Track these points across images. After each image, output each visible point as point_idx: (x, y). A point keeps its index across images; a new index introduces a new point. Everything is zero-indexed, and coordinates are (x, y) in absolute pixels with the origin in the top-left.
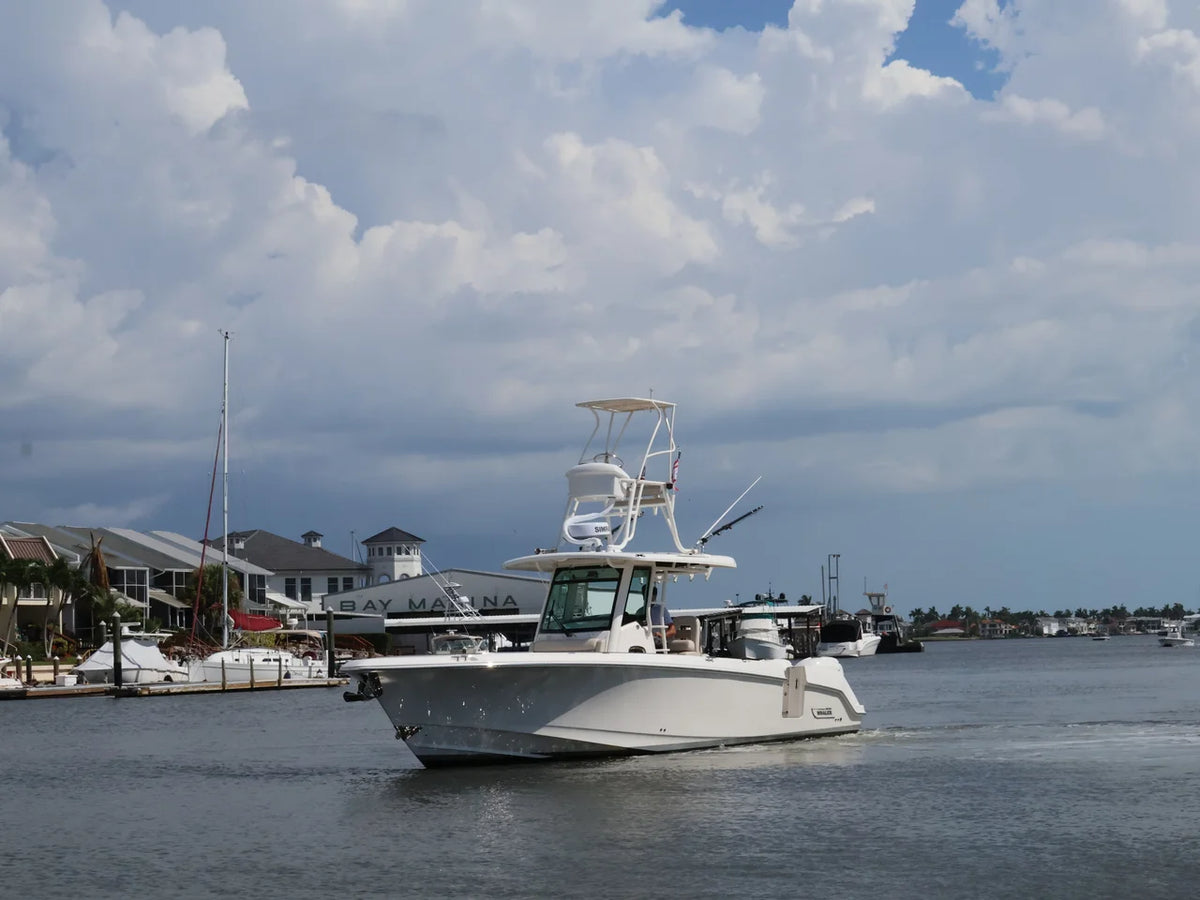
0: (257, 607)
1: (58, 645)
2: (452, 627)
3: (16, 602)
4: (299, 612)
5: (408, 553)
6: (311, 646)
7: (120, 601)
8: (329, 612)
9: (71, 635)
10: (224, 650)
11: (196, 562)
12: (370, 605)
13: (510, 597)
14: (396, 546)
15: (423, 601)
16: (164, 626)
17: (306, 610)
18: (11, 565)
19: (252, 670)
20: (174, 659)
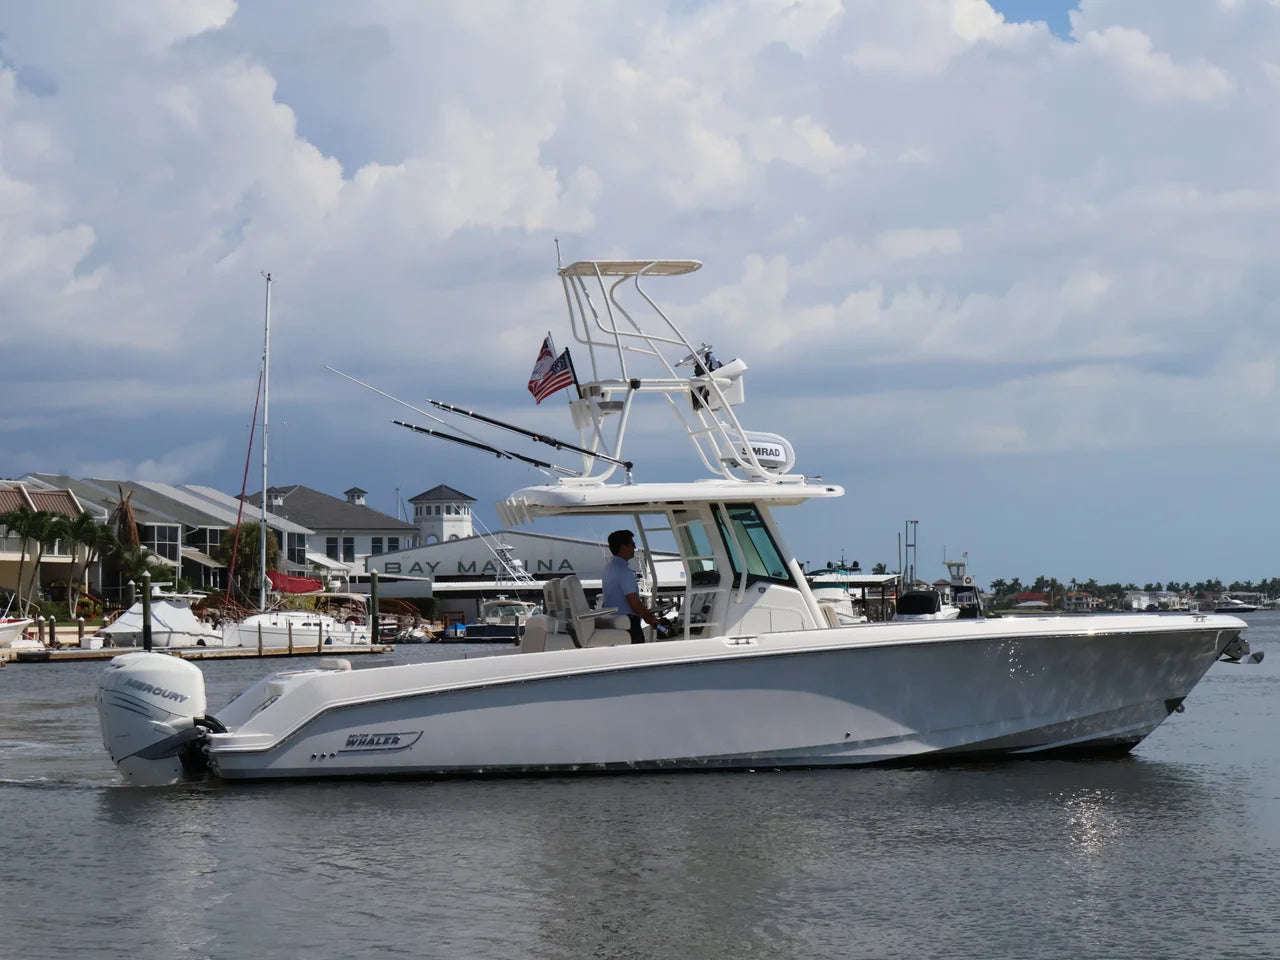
0: (296, 568)
1: (83, 605)
2: (503, 592)
3: (39, 558)
4: (341, 573)
5: (457, 513)
6: (355, 610)
7: (151, 559)
8: (373, 574)
9: (98, 596)
10: (261, 613)
11: (233, 519)
12: (416, 568)
13: (566, 561)
14: (446, 505)
15: (473, 564)
16: (197, 586)
17: (348, 572)
18: (34, 519)
19: (290, 634)
20: (207, 621)
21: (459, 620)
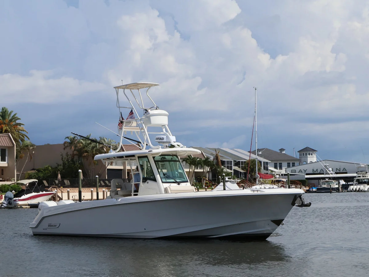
0: (266, 172)
1: (206, 183)
2: (327, 178)
3: (194, 170)
4: (279, 173)
5: (312, 155)
6: (283, 184)
7: (225, 170)
8: (288, 173)
9: (210, 180)
10: (257, 185)
11: (248, 158)
12: (301, 171)
13: (344, 168)
14: (308, 153)
15: (317, 170)
16: (238, 177)
17: (281, 173)
18: (192, 159)
20: (241, 187)
21: (313, 186)
